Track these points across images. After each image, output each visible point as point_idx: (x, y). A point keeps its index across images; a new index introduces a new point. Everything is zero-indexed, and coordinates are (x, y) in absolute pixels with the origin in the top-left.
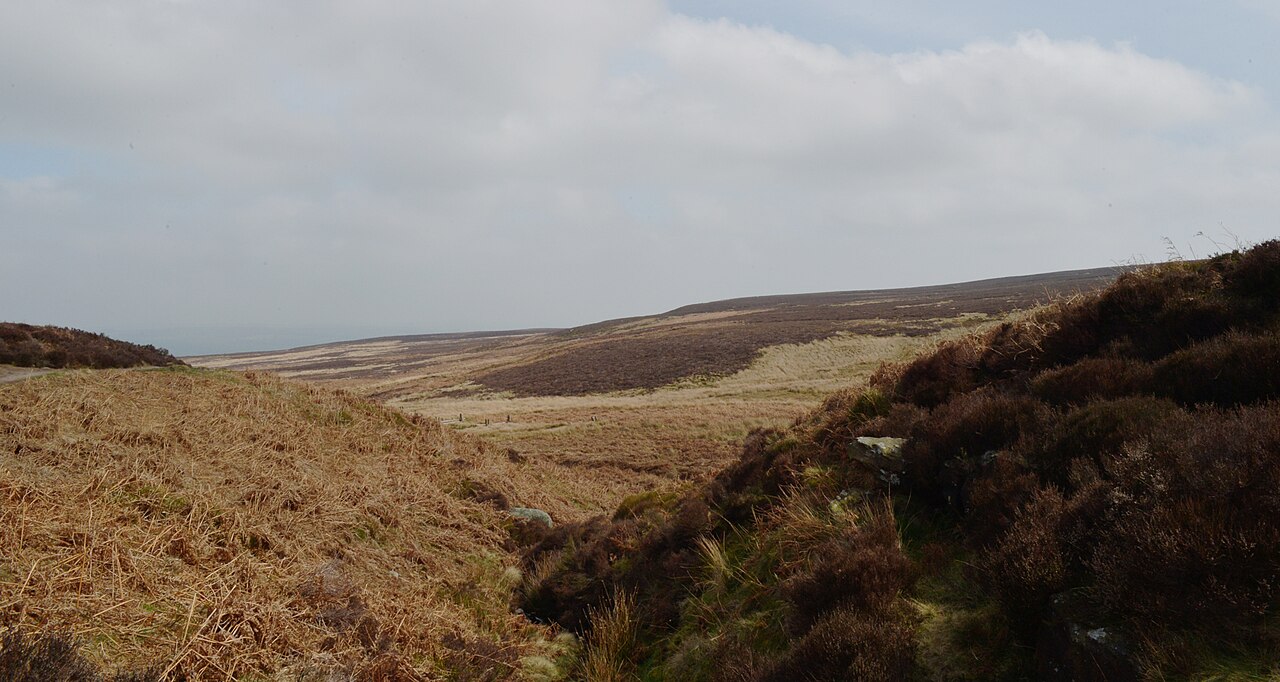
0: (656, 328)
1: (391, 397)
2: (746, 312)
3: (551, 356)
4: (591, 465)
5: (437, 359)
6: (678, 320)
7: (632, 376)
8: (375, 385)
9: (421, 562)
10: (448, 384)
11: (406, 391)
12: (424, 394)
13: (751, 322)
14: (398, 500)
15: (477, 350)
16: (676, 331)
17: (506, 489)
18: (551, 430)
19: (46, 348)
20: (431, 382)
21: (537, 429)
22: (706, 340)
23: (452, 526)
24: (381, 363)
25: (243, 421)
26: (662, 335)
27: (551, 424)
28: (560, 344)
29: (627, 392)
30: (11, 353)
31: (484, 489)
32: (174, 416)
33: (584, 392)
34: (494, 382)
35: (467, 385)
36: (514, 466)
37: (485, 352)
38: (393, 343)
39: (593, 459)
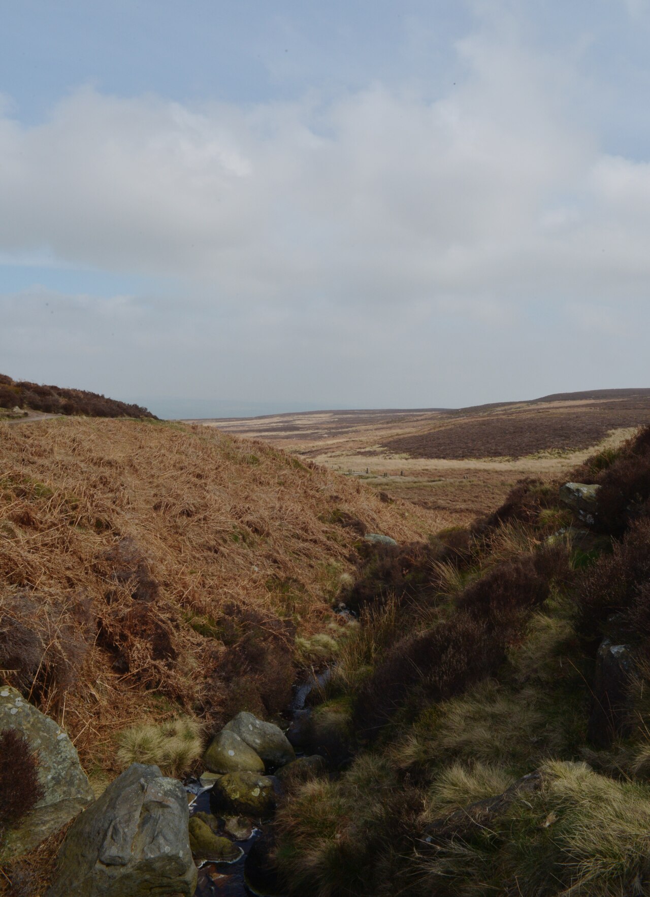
0: (525, 411)
1: (321, 454)
2: (602, 401)
3: (441, 429)
4: (456, 511)
5: (358, 428)
6: (545, 405)
7: (501, 447)
8: (311, 445)
9: (277, 563)
10: (362, 446)
11: (331, 450)
12: (344, 453)
13: (604, 409)
14: (273, 518)
15: (388, 423)
16: (541, 414)
17: (369, 520)
18: (430, 483)
19: (63, 401)
20: (351, 444)
21: (421, 482)
22: (564, 422)
23: (311, 540)
24: (318, 429)
25: (178, 456)
26: (529, 416)
27: (432, 479)
28: (450, 420)
29: (496, 459)
30: (40, 403)
31: (350, 518)
32: (133, 450)
33: (463, 457)
34: (395, 446)
35: (376, 448)
36: (382, 505)
37: (393, 425)
38: (328, 415)
39: (458, 507)
